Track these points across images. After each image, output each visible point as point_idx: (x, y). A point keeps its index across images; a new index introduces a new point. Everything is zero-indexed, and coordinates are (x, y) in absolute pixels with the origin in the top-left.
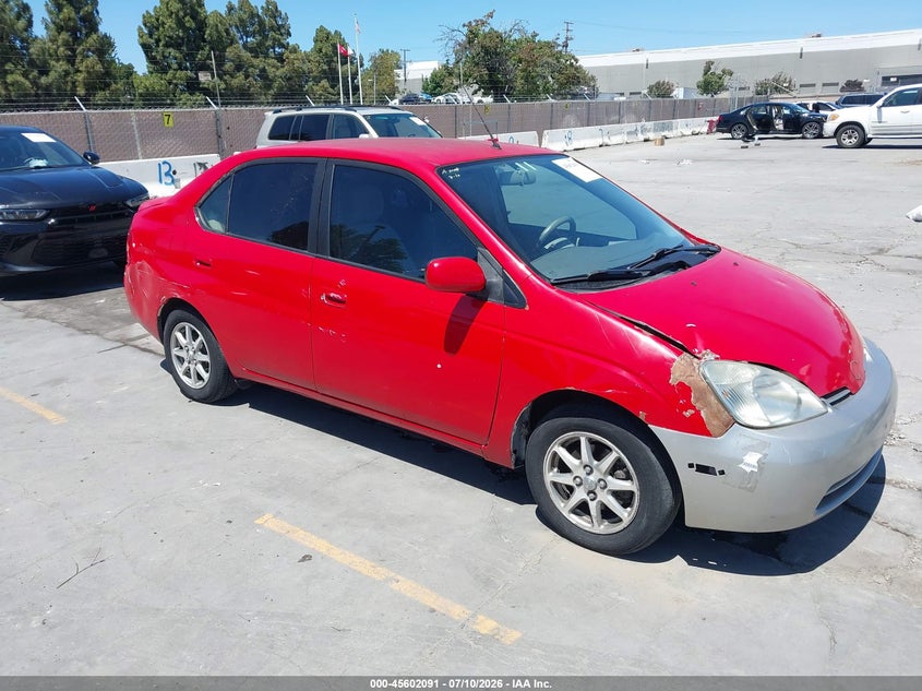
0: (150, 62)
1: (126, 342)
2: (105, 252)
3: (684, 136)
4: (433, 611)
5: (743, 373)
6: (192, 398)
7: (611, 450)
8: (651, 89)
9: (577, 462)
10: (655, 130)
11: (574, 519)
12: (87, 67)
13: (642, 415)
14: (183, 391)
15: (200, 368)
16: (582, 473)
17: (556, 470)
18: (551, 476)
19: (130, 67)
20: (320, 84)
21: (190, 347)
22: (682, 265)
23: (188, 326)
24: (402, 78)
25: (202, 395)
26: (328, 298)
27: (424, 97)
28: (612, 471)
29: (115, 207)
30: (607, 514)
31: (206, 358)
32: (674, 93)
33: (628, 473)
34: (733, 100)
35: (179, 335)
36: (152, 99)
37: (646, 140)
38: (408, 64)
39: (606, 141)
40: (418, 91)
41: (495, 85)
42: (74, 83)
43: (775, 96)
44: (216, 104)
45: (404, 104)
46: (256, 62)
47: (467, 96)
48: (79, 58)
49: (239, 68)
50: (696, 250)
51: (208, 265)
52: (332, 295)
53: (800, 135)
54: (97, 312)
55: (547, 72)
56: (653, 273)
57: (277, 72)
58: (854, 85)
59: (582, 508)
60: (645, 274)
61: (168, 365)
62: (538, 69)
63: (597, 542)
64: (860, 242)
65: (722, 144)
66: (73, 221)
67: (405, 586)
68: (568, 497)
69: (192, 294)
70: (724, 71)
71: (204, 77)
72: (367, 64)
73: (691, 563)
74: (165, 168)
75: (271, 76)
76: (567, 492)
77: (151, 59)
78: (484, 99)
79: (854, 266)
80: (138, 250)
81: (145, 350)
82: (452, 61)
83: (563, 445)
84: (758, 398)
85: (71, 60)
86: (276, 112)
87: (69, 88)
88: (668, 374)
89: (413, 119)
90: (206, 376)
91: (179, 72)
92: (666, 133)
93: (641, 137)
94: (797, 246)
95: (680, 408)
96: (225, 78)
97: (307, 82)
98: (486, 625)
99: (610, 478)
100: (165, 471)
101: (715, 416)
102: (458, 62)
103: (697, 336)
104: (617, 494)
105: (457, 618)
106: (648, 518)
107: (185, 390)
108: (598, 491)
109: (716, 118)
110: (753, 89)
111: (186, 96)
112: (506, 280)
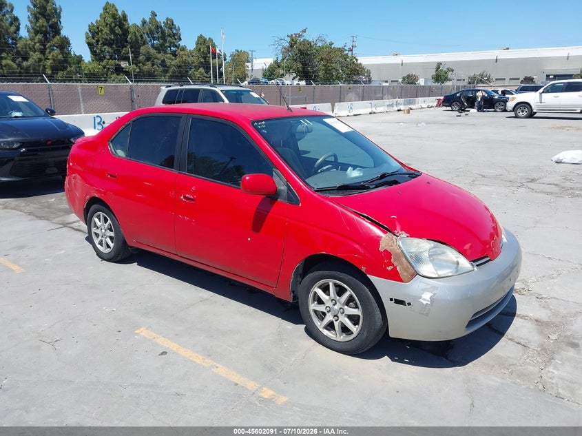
0: (94, 55)
1: (65, 225)
2: (55, 170)
3: (422, 108)
4: (236, 384)
5: (423, 246)
6: (103, 259)
7: (346, 290)
8: (404, 79)
9: (327, 297)
10: (405, 104)
11: (326, 332)
12: (53, 56)
13: (363, 269)
14: (98, 255)
15: (108, 240)
16: (330, 304)
17: (316, 303)
18: (313, 306)
19: (80, 57)
20: (199, 71)
21: (103, 227)
22: (396, 182)
23: (102, 214)
24: (251, 68)
25: (109, 257)
26: (185, 197)
27: (264, 80)
28: (348, 303)
29: (63, 142)
30: (345, 330)
31: (112, 234)
32: (418, 82)
33: (356, 304)
34: (453, 87)
35: (97, 220)
36: (93, 77)
37: (399, 110)
38: (254, 60)
39: (374, 110)
40: (260, 77)
41: (306, 74)
42: (44, 66)
43: (479, 85)
44: (131, 81)
45: (251, 85)
46: (159, 56)
47: (289, 81)
48: (47, 51)
49: (148, 59)
50: (407, 174)
51: (115, 177)
52: (187, 196)
53: (493, 110)
54: (49, 206)
55: (338, 67)
56: (377, 186)
57: (172, 62)
58: (528, 80)
59: (330, 326)
60: (371, 187)
61: (90, 239)
62: (333, 65)
63: (339, 346)
64: (521, 174)
65: (446, 113)
66: (37, 150)
67: (222, 370)
68: (323, 319)
69: (105, 194)
70: (448, 69)
71: (124, 64)
72: (228, 59)
73: (393, 360)
74: (98, 120)
75: (168, 64)
76: (322, 316)
77: (93, 53)
78: (301, 83)
79: (515, 189)
80: (74, 167)
81: (77, 230)
82: (280, 59)
83: (320, 287)
84: (432, 261)
85: (43, 52)
86: (167, 87)
87: (41, 69)
88: (378, 244)
89: (252, 93)
90: (112, 245)
91: (111, 61)
92: (411, 106)
93: (396, 108)
94: (483, 176)
95: (386, 265)
96: (139, 65)
97: (191, 68)
98: (267, 393)
99: (346, 307)
100: (83, 301)
101: (406, 270)
102: (283, 59)
103: (397, 223)
104: (350, 317)
105: (250, 389)
106: (368, 331)
107: (99, 254)
108: (339, 315)
109: (442, 98)
110: (467, 81)
111: (114, 76)
112: (289, 188)
